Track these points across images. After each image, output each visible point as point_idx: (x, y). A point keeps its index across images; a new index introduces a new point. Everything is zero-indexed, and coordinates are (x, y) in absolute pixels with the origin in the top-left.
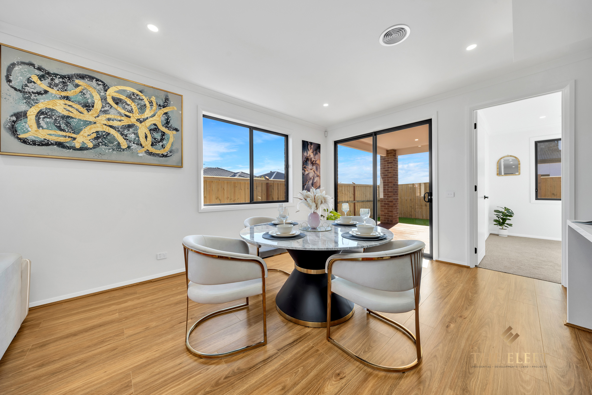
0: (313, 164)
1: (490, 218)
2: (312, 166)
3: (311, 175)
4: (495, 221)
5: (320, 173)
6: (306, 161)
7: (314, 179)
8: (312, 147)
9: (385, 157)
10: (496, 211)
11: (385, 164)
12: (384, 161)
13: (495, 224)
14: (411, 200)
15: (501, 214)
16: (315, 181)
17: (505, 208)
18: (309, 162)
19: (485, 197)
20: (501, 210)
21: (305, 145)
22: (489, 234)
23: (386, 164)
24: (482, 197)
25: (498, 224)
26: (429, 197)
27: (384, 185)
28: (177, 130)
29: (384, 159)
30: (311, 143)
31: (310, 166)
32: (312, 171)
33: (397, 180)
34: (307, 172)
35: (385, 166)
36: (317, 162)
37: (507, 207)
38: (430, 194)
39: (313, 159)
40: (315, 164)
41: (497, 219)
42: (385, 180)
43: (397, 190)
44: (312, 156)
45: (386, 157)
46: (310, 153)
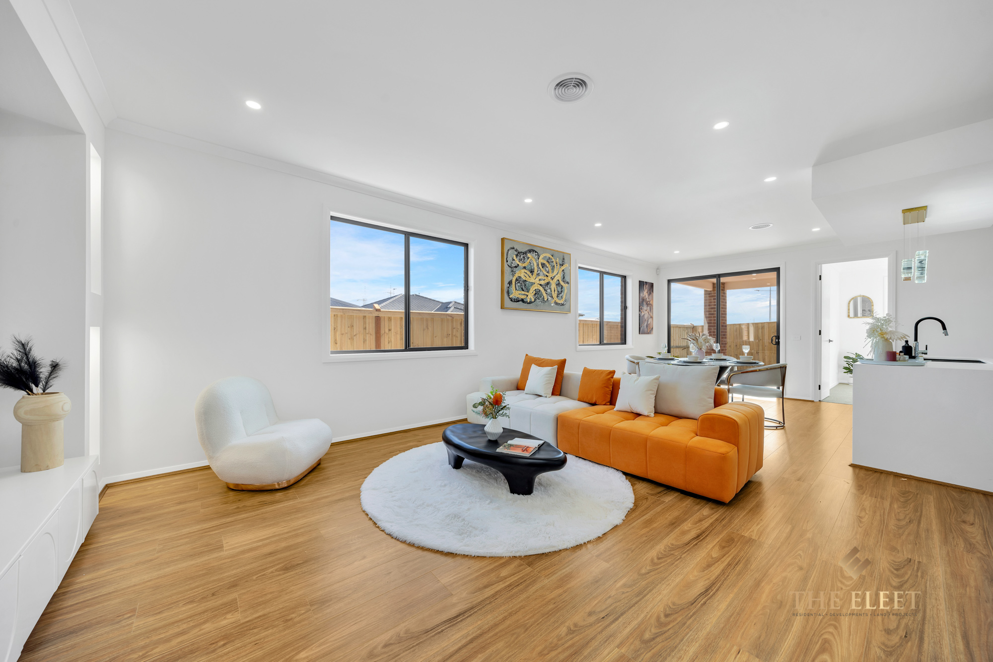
0: (648, 304)
1: (839, 366)
2: (647, 306)
3: (646, 317)
4: (845, 368)
5: (653, 314)
6: (642, 302)
7: (648, 321)
8: (647, 286)
9: (710, 291)
10: (845, 357)
11: (710, 300)
12: (710, 297)
13: (845, 372)
14: (736, 346)
15: (852, 360)
16: (649, 323)
17: (856, 354)
18: (645, 303)
19: (830, 341)
20: (852, 356)
21: (642, 284)
22: (838, 383)
23: (713, 301)
24: (827, 341)
25: (848, 372)
26: (777, 340)
27: (709, 326)
28: (568, 283)
29: (709, 294)
30: (646, 282)
31: (645, 308)
32: (647, 312)
33: (726, 320)
34: (643, 314)
35: (711, 302)
36: (651, 302)
37: (858, 353)
38: (778, 337)
39: (648, 300)
40: (650, 304)
41: (847, 366)
42: (711, 320)
43: (726, 332)
44: (647, 296)
45: (712, 292)
46: (645, 293)
